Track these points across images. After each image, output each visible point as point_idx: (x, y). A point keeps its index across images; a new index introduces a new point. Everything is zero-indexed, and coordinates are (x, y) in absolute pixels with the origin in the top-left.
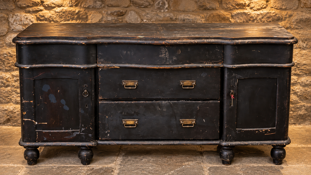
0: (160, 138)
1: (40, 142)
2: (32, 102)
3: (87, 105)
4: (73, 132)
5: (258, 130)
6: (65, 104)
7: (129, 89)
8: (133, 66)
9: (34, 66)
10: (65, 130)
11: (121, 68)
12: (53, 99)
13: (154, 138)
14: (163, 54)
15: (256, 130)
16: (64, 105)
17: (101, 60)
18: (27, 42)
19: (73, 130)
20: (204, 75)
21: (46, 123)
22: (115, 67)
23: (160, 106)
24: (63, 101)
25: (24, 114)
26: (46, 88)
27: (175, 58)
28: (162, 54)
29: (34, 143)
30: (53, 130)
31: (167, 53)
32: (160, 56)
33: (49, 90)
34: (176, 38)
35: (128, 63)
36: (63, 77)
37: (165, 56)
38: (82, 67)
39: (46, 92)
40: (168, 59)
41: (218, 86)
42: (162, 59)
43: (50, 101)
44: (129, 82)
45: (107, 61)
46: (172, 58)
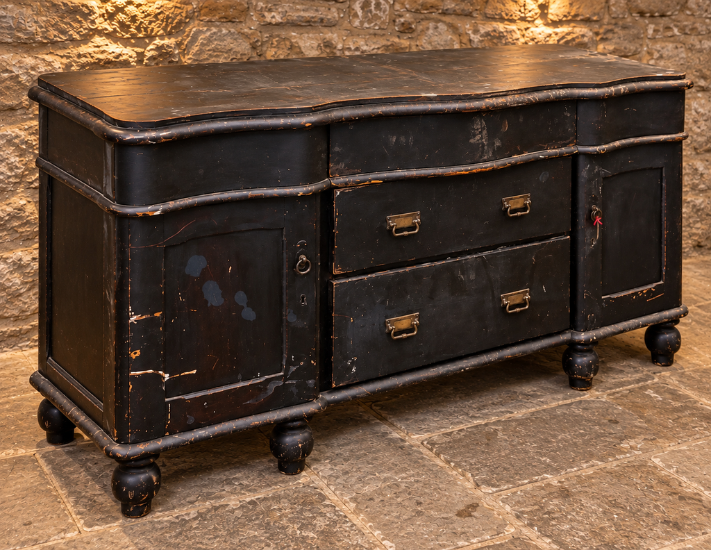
0: (462, 353)
1: (175, 433)
2: (158, 314)
3: (303, 298)
4: (268, 381)
5: (636, 294)
6: (247, 304)
7: (403, 236)
8: (414, 172)
9: (171, 204)
10: (244, 380)
11: (386, 181)
12: (213, 295)
13: (452, 356)
14: (478, 134)
15: (633, 294)
16: (243, 307)
17: (339, 167)
18: (161, 134)
19: (267, 377)
20: (543, 177)
21: (194, 372)
22: (372, 182)
23: (464, 268)
24: (241, 297)
25: (134, 356)
26: (196, 264)
27: (498, 144)
28: (475, 136)
29: (159, 441)
30: (214, 387)
31: (485, 132)
32: (472, 141)
33: (204, 272)
34: (501, 94)
35: (402, 168)
36: (244, 227)
37: (481, 138)
38: (300, 190)
39: (197, 278)
40: (486, 147)
41: (567, 200)
42: (475, 148)
43: (206, 302)
44: (402, 217)
45: (352, 169)
46: (494, 143)
